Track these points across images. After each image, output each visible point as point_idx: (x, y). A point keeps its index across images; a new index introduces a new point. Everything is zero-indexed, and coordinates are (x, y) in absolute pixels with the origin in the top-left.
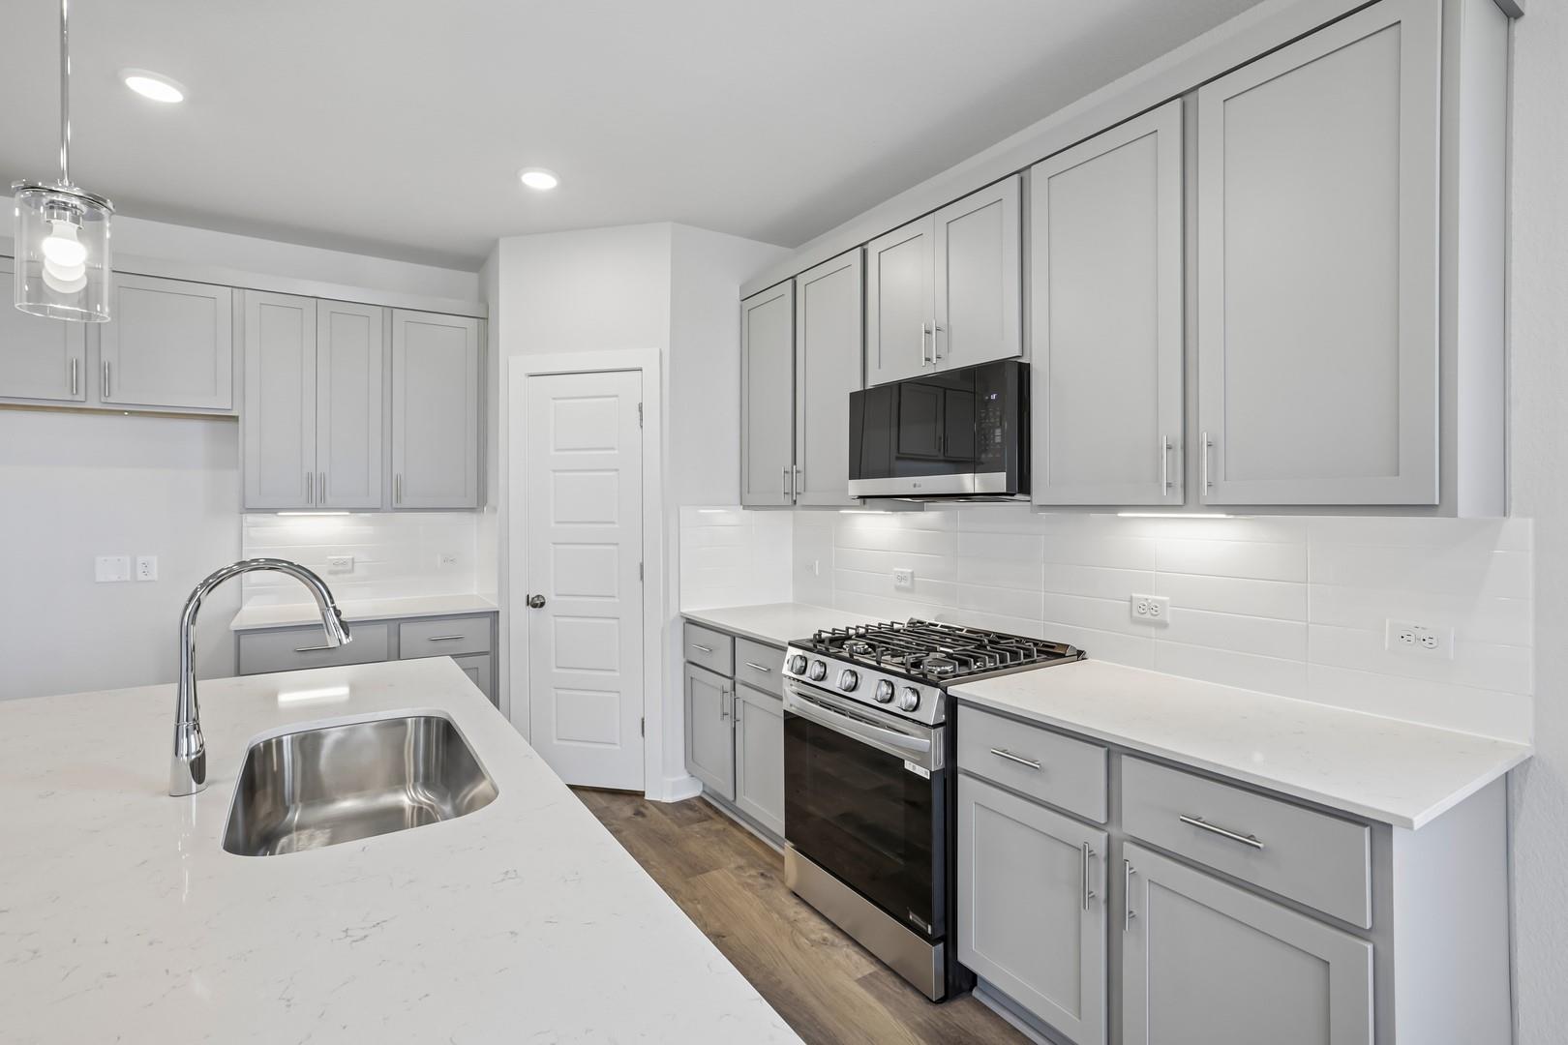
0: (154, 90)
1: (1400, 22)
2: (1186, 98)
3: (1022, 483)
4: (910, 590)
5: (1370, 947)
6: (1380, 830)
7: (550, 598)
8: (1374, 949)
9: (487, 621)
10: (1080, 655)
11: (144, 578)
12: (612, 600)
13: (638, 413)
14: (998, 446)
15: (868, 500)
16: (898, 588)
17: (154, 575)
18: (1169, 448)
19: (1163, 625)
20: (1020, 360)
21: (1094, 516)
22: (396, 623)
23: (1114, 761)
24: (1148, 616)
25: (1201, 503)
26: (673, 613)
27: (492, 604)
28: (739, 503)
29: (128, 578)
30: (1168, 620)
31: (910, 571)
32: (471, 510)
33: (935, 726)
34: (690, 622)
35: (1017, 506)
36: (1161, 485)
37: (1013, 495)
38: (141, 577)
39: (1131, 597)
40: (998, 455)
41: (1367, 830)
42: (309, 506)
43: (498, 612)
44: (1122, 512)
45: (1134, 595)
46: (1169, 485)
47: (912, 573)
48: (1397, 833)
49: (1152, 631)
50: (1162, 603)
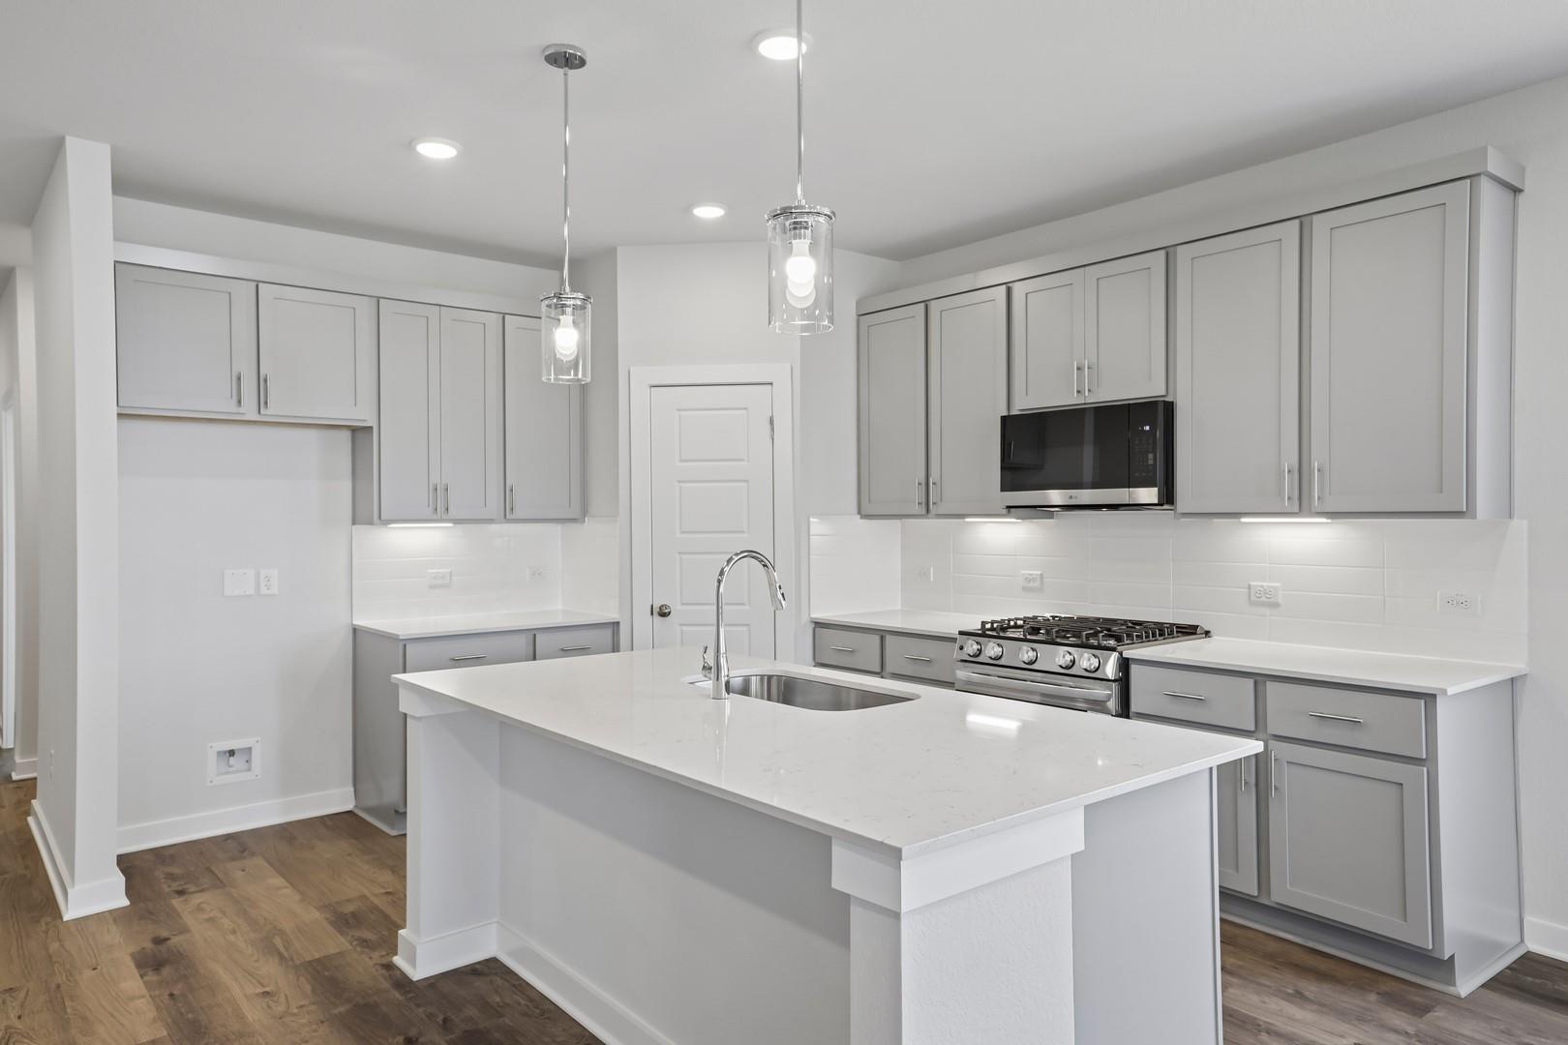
0: (437, 151)
1: (1444, 204)
2: (1303, 219)
3: (1168, 497)
4: (1040, 590)
5: (1425, 769)
6: (1429, 698)
7: (676, 608)
8: (1428, 772)
9: (608, 632)
10: (1207, 633)
11: (268, 592)
12: (744, 607)
13: (768, 426)
14: (1151, 468)
15: (1012, 510)
16: (1025, 589)
17: (275, 590)
18: (1289, 471)
19: (1276, 605)
20: (1167, 399)
21: (1217, 521)
22: (533, 634)
23: (1260, 688)
24: (1263, 599)
25: (1313, 510)
26: (805, 619)
27: (612, 616)
28: (856, 512)
29: (251, 591)
30: (1280, 601)
31: (1039, 572)
32: (574, 520)
33: (1114, 681)
34: (819, 625)
35: (1163, 515)
36: (1284, 498)
37: (1162, 505)
38: (264, 591)
39: (1250, 586)
40: (1151, 474)
41: (1423, 701)
42: (435, 517)
43: (618, 623)
44: (1245, 517)
45: (1252, 583)
46: (1289, 498)
47: (1041, 575)
48: (1439, 700)
49: (1267, 611)
50: (1275, 588)
